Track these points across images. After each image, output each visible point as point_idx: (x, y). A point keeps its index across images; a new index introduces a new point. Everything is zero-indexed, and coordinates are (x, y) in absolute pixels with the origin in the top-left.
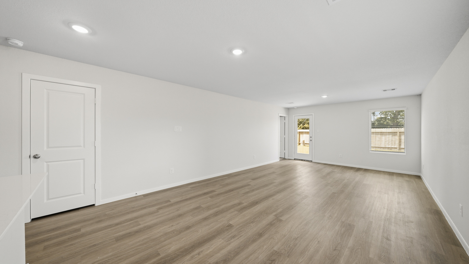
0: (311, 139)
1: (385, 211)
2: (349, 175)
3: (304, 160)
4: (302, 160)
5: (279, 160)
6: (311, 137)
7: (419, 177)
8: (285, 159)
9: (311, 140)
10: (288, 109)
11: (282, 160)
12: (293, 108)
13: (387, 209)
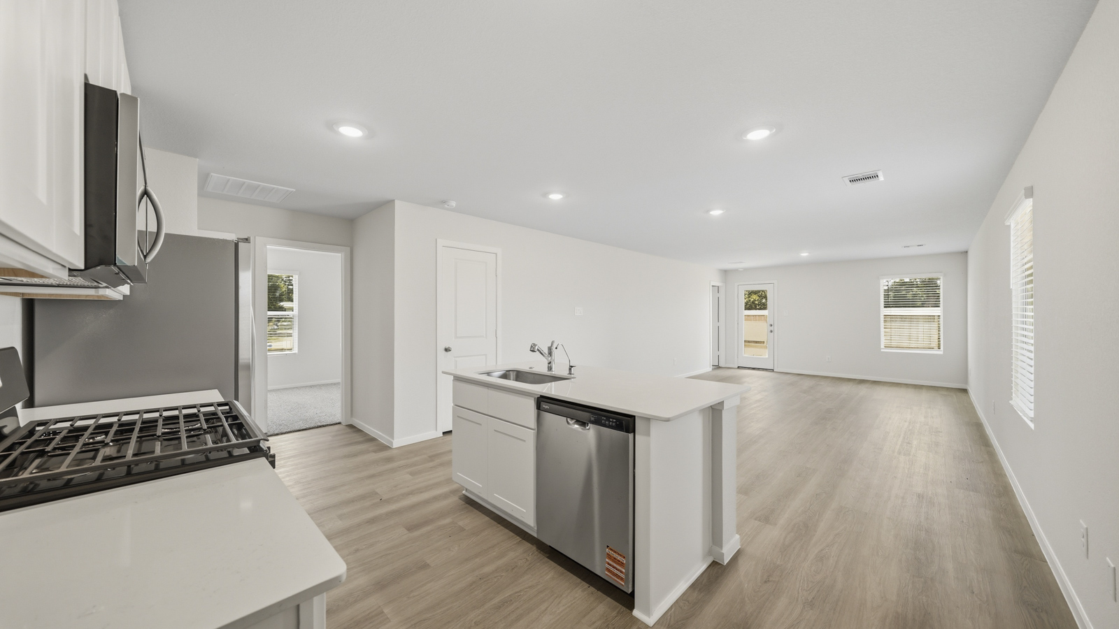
0: (772, 328)
1: (907, 424)
2: (845, 389)
3: (759, 369)
4: (754, 369)
5: (711, 369)
6: (771, 325)
7: (965, 391)
8: (720, 367)
9: (771, 332)
10: (725, 273)
11: (715, 369)
12: (736, 270)
13: (910, 423)
